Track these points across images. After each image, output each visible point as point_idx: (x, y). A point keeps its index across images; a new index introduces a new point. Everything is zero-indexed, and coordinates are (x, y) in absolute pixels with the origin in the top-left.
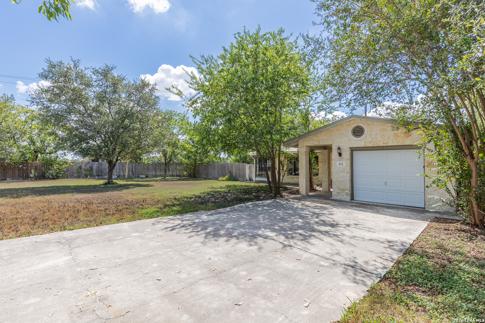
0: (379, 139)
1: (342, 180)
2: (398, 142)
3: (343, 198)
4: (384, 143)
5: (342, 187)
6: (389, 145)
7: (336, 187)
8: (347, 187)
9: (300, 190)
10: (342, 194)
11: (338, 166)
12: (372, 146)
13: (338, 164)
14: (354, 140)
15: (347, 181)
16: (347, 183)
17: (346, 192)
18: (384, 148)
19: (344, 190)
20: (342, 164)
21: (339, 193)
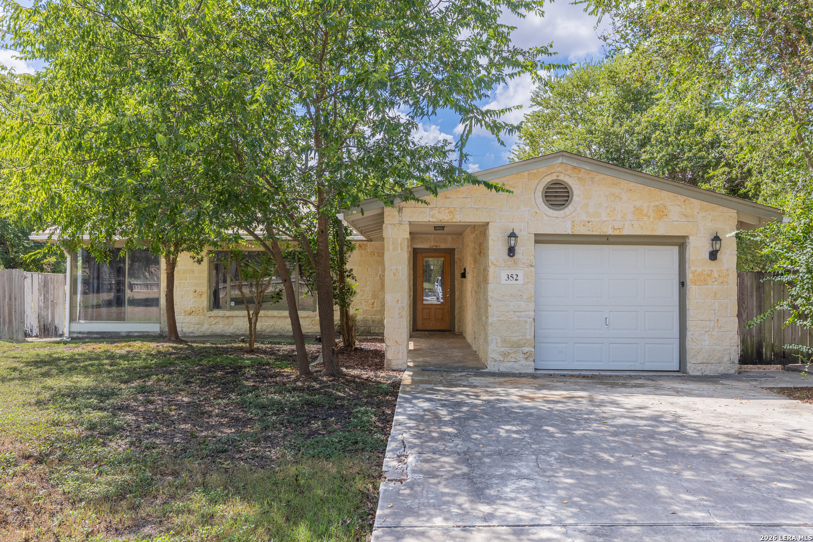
0: (604, 219)
1: (516, 319)
2: (642, 228)
3: (516, 365)
4: (614, 229)
5: (515, 339)
6: (625, 233)
7: (499, 339)
8: (528, 337)
9: (389, 355)
10: (513, 355)
11: (503, 282)
12: (589, 233)
13: (504, 276)
14: (548, 216)
15: (529, 320)
16: (528, 326)
17: (526, 349)
18: (611, 239)
19: (519, 346)
20: (515, 277)
21: (505, 355)
